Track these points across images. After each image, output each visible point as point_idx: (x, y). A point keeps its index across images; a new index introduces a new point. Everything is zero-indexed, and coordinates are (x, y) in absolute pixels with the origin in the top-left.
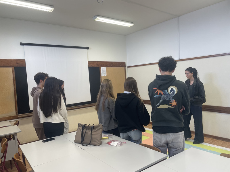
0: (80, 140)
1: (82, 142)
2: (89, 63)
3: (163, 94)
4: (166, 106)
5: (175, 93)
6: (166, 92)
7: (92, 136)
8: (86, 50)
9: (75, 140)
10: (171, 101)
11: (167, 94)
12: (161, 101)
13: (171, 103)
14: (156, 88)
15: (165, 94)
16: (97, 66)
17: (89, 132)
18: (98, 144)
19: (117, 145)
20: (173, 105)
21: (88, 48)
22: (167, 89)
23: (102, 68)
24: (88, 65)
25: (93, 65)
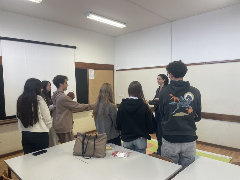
0: (81, 152)
1: (83, 154)
2: (76, 64)
3: (179, 101)
4: (181, 114)
5: (192, 100)
6: (182, 99)
7: (95, 147)
8: (73, 49)
9: (74, 152)
10: (187, 108)
11: (183, 101)
12: (177, 108)
13: (187, 110)
14: (171, 95)
15: (181, 101)
16: (84, 68)
17: (92, 142)
18: (103, 156)
19: (124, 156)
20: (189, 113)
21: (75, 48)
22: (183, 96)
23: (89, 70)
24: (75, 66)
25: (80, 67)
